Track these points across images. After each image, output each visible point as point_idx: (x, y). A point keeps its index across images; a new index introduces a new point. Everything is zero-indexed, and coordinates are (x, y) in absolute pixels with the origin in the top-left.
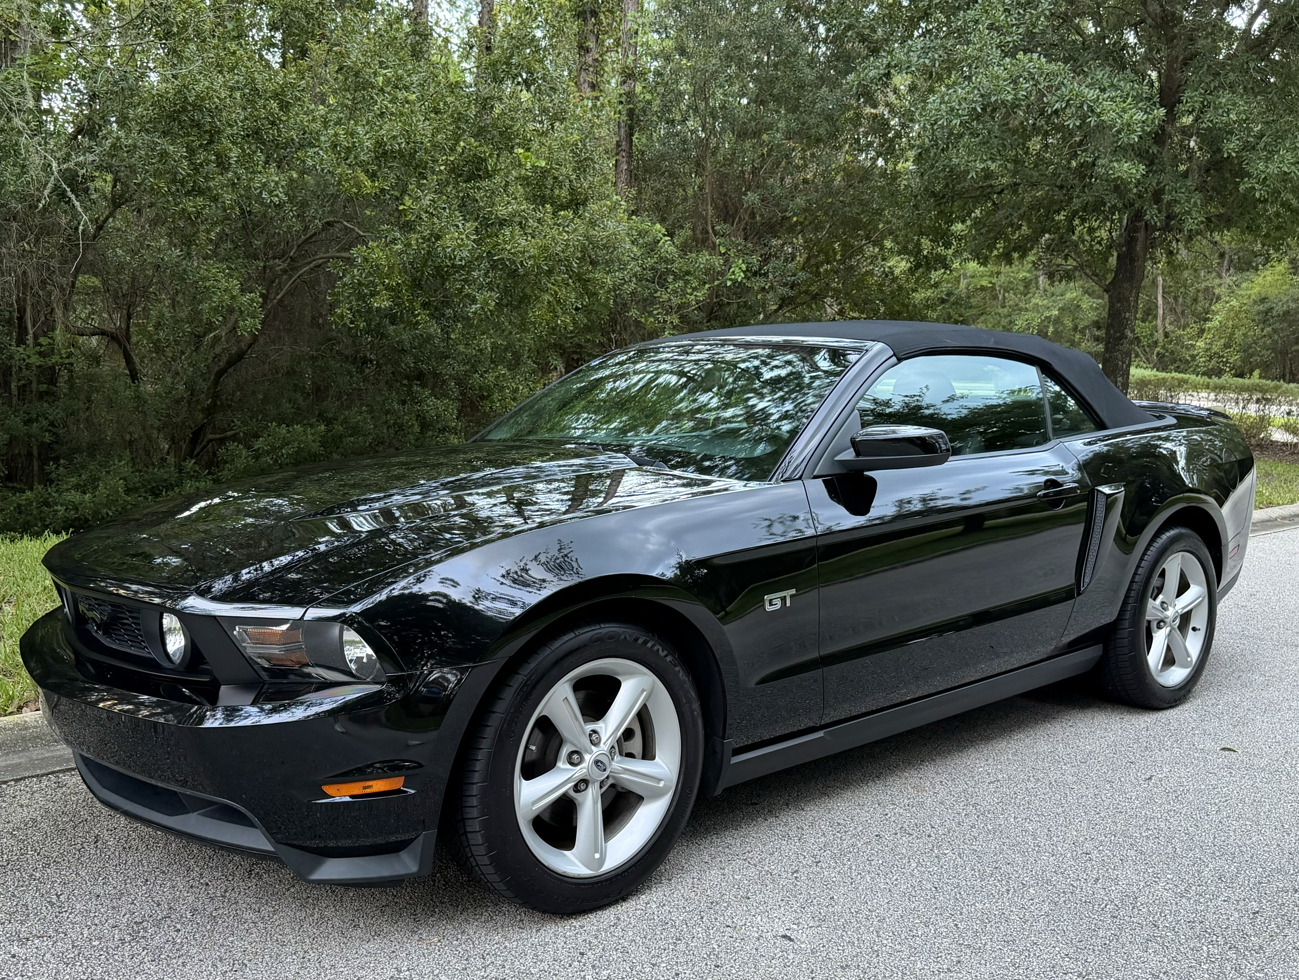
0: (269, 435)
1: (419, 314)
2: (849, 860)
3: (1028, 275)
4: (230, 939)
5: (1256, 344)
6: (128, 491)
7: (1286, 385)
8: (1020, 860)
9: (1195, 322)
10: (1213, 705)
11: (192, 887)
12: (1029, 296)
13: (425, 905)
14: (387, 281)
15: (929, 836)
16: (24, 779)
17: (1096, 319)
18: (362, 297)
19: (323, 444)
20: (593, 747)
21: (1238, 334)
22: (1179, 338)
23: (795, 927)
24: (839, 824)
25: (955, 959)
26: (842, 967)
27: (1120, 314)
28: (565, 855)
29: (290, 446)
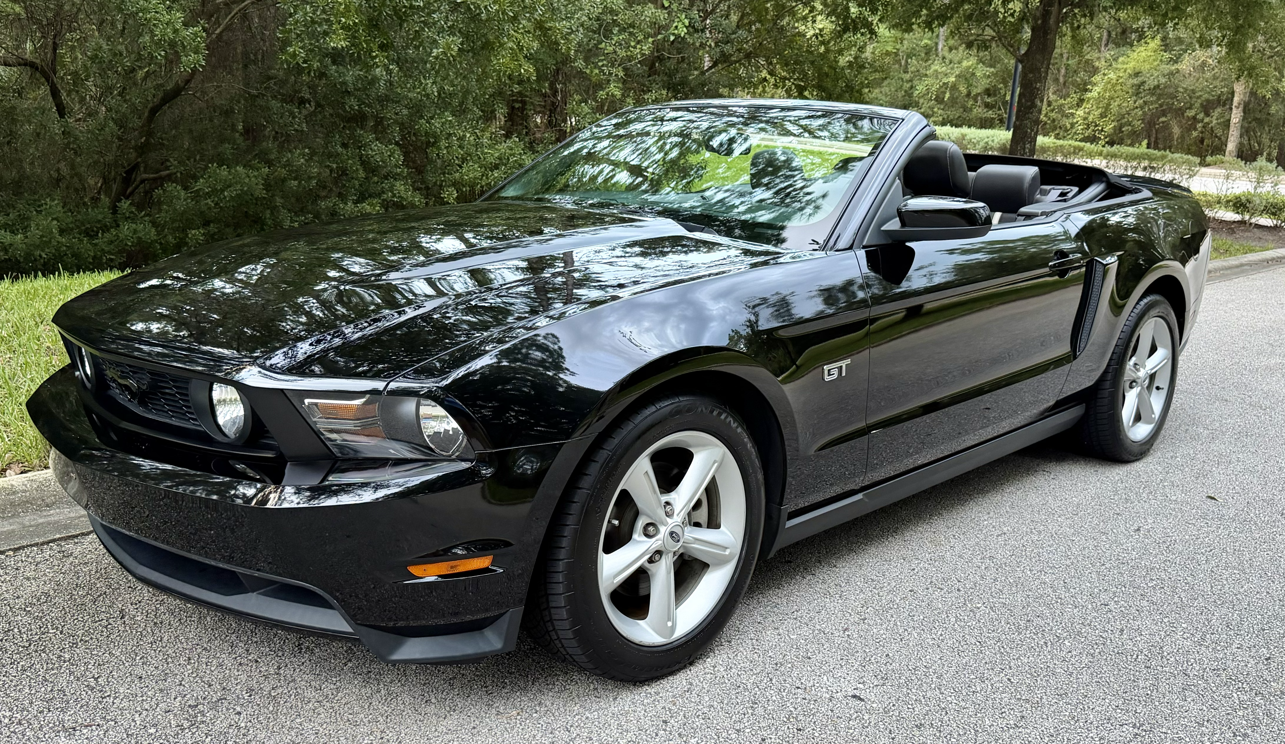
0: (210, 177)
1: (377, 56)
2: (892, 616)
3: (929, 42)
4: (298, 720)
5: (1129, 114)
6: (62, 232)
7: (1170, 155)
8: (1047, 612)
9: (1075, 93)
10: (1172, 457)
11: (240, 664)
12: (930, 62)
13: (493, 676)
14: (343, 20)
15: (959, 590)
16: (22, 548)
17: (988, 86)
18: (313, 35)
19: (267, 186)
20: (668, 519)
21: (1114, 105)
22: (1061, 107)
23: (861, 686)
24: (873, 580)
25: (1019, 715)
26: (917, 726)
27: (1032, 84)
28: (638, 624)
29: (232, 189)
